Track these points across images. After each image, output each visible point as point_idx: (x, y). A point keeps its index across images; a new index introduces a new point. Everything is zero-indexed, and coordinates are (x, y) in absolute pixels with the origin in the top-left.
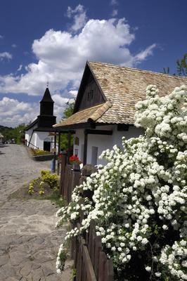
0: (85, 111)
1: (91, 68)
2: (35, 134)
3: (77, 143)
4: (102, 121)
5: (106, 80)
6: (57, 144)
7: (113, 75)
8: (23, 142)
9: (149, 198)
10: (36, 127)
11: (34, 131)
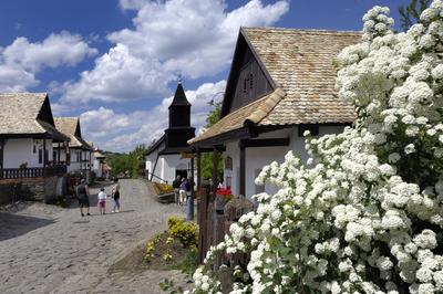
0: (240, 111)
1: (247, 39)
2: (162, 160)
3: (229, 166)
4: (269, 123)
5: (274, 54)
6: (195, 172)
7: (286, 45)
8: (143, 173)
9: (386, 264)
10: (162, 148)
11: (159, 154)
